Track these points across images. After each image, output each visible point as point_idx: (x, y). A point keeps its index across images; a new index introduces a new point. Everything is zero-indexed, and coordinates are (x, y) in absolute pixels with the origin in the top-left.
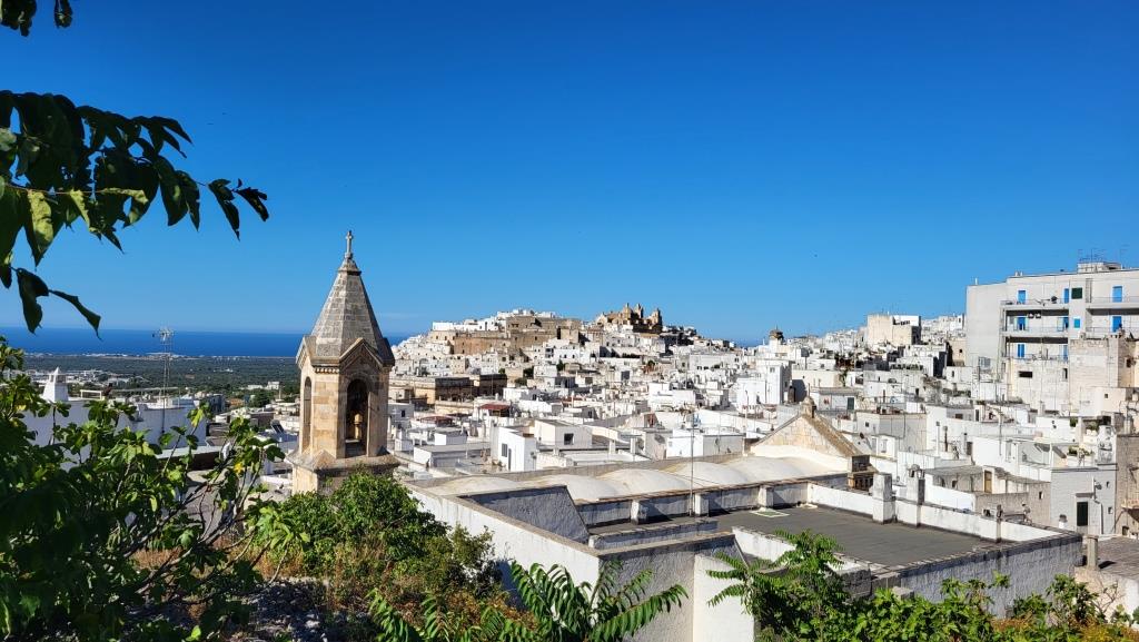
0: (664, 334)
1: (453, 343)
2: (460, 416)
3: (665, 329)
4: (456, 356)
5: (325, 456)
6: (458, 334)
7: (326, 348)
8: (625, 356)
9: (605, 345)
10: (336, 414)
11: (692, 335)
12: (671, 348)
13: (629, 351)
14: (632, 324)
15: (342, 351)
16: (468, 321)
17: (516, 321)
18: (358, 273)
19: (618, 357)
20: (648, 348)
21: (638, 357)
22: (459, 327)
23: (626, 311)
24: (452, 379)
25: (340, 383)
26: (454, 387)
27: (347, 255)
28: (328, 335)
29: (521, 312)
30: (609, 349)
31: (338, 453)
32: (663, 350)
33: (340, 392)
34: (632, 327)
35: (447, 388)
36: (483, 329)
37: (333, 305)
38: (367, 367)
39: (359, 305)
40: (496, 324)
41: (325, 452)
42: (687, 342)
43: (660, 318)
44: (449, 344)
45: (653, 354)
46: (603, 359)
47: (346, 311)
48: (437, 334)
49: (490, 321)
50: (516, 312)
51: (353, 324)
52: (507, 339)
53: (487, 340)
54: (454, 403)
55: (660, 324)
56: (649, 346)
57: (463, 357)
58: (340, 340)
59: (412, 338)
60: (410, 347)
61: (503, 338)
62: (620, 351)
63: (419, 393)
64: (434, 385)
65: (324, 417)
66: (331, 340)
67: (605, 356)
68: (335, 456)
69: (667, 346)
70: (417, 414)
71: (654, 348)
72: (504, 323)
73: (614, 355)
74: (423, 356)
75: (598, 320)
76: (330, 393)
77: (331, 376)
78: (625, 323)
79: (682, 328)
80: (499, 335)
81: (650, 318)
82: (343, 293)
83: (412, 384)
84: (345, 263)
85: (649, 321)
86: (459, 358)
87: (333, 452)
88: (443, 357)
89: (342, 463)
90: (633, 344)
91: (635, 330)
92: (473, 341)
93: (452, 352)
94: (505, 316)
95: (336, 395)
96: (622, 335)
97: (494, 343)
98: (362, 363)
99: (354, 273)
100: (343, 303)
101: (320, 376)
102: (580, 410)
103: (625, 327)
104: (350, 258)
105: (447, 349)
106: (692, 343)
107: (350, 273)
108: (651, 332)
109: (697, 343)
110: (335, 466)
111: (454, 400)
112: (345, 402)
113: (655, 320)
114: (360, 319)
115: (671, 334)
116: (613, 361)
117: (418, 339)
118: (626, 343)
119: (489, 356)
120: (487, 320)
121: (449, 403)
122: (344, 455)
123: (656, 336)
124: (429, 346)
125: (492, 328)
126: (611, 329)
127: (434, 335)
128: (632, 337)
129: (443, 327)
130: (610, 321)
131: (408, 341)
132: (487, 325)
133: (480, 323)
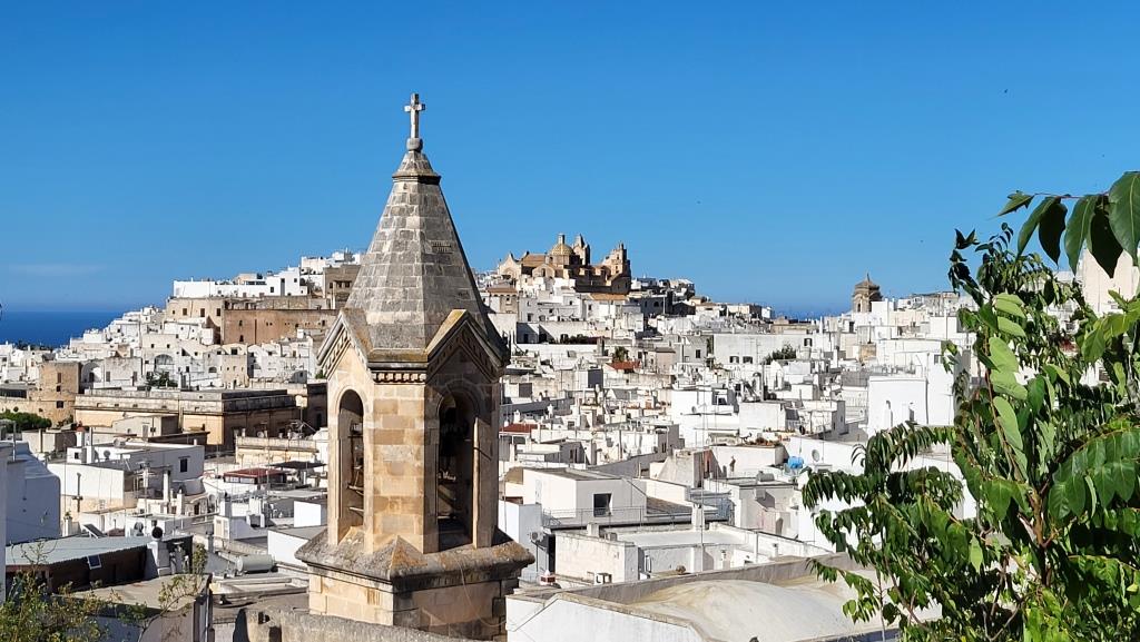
0: (638, 296)
1: (218, 321)
2: (300, 466)
3: (635, 285)
4: (228, 348)
5: (402, 549)
6: (228, 304)
7: (394, 331)
8: (565, 340)
9: (525, 320)
10: (420, 463)
11: (689, 295)
12: (652, 323)
13: (574, 331)
14: (572, 275)
15: (429, 338)
16: (244, 277)
17: (342, 277)
18: (435, 180)
19: (552, 342)
20: (609, 323)
21: (593, 341)
22: (228, 290)
23: (558, 250)
24: (252, 394)
25: (426, 401)
26: (260, 409)
27: (411, 142)
28: (394, 306)
29: (349, 257)
30: (535, 327)
31: (425, 543)
32: (640, 327)
33: (426, 418)
34: (573, 283)
35: (247, 411)
36: (277, 292)
37: (397, 245)
38: (471, 368)
39: (444, 243)
40: (303, 283)
41: (401, 541)
42: (681, 310)
43: (626, 263)
44: (209, 324)
45: (621, 334)
46: (523, 347)
47: (425, 257)
48: (184, 304)
49: (291, 274)
50: (340, 257)
51: (439, 282)
52: (329, 311)
53: (288, 315)
54: (274, 442)
55: (626, 275)
56: (610, 318)
57: (243, 349)
58: (421, 317)
59: (132, 315)
60: (130, 331)
61: (319, 310)
62: (555, 331)
63: (189, 424)
64: (219, 407)
65: (395, 470)
66: (403, 315)
67: (526, 342)
68: (420, 548)
69: (646, 320)
70: (209, 466)
71: (622, 322)
72: (319, 281)
73: (544, 338)
74: (160, 349)
75: (501, 271)
76: (405, 422)
77: (408, 387)
78: (558, 274)
79: (666, 283)
80: (312, 305)
81: (606, 263)
82: (414, 221)
83: (173, 406)
84: (408, 159)
85: (605, 270)
86: (234, 352)
87: (415, 538)
88: (201, 350)
89: (434, 561)
90: (578, 315)
91: (578, 288)
92: (261, 318)
93: (217, 340)
94: (318, 265)
95: (420, 426)
96: (557, 299)
97: (304, 319)
98: (463, 360)
99: (428, 180)
100: (417, 239)
101: (383, 388)
102: (555, 449)
103: (559, 283)
104: (418, 151)
105: (208, 335)
106: (692, 311)
107: (423, 180)
108: (610, 291)
109: (701, 310)
110: (426, 569)
111: (272, 435)
112: (436, 440)
113: (616, 269)
114: (450, 272)
115: (648, 293)
116: (545, 350)
117: (145, 315)
118: (567, 314)
119: (294, 346)
120: (282, 275)
121: (262, 441)
122: (436, 546)
123: (623, 300)
124: (171, 328)
125: (295, 289)
126: (533, 286)
127: (179, 306)
128: (578, 302)
129: (194, 290)
130: (527, 271)
131: (125, 320)
132: (288, 282)
133: (273, 281)
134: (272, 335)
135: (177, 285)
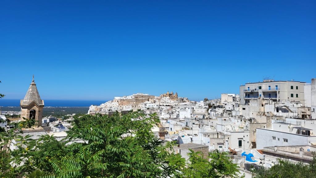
6: (121, 100)
9: (161, 103)
10: (27, 118)
13: (167, 104)
16: (124, 96)
17: (137, 97)
19: (164, 106)
21: (169, 106)
23: (168, 93)
28: (26, 99)
29: (139, 94)
38: (35, 107)
39: (34, 92)
42: (184, 102)
51: (32, 97)
53: (129, 101)
55: (177, 97)
56: (173, 103)
57: (122, 106)
59: (109, 101)
60: (108, 104)
61: (133, 101)
82: (30, 89)
85: (174, 96)
88: (116, 106)
90: (169, 102)
91: (170, 99)
93: (119, 105)
94: (134, 95)
101: (23, 109)
103: (167, 98)
108: (174, 99)
112: (29, 115)
114: (34, 95)
124: (113, 103)
126: (163, 98)
127: (115, 100)
129: (117, 98)
132: (129, 97)
133: (128, 97)
134: (126, 104)
135: (115, 97)
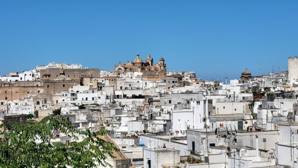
13: (138, 93)
14: (142, 71)
16: (11, 74)
17: (48, 73)
19: (128, 98)
22: (4, 79)
23: (136, 61)
34: (142, 74)
36: (23, 79)
43: (164, 66)
52: (41, 87)
61: (37, 86)
62: (130, 93)
73: (125, 96)
78: (136, 70)
80: (35, 84)
85: (156, 68)
86: (2, 103)
90: (141, 87)
92: (14, 90)
94: (40, 69)
113: (160, 68)
116: (125, 101)
118: (135, 86)
119: (26, 101)
120: (25, 73)
125: (30, 78)
128: (141, 82)
133: (22, 75)
134: (18, 97)
